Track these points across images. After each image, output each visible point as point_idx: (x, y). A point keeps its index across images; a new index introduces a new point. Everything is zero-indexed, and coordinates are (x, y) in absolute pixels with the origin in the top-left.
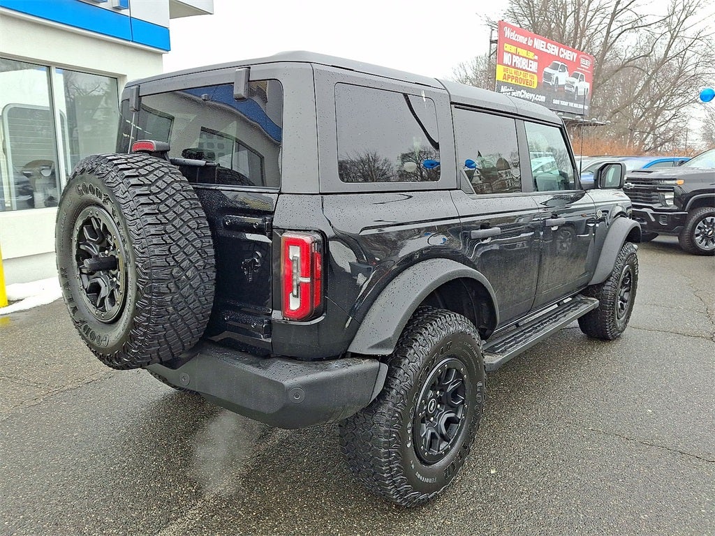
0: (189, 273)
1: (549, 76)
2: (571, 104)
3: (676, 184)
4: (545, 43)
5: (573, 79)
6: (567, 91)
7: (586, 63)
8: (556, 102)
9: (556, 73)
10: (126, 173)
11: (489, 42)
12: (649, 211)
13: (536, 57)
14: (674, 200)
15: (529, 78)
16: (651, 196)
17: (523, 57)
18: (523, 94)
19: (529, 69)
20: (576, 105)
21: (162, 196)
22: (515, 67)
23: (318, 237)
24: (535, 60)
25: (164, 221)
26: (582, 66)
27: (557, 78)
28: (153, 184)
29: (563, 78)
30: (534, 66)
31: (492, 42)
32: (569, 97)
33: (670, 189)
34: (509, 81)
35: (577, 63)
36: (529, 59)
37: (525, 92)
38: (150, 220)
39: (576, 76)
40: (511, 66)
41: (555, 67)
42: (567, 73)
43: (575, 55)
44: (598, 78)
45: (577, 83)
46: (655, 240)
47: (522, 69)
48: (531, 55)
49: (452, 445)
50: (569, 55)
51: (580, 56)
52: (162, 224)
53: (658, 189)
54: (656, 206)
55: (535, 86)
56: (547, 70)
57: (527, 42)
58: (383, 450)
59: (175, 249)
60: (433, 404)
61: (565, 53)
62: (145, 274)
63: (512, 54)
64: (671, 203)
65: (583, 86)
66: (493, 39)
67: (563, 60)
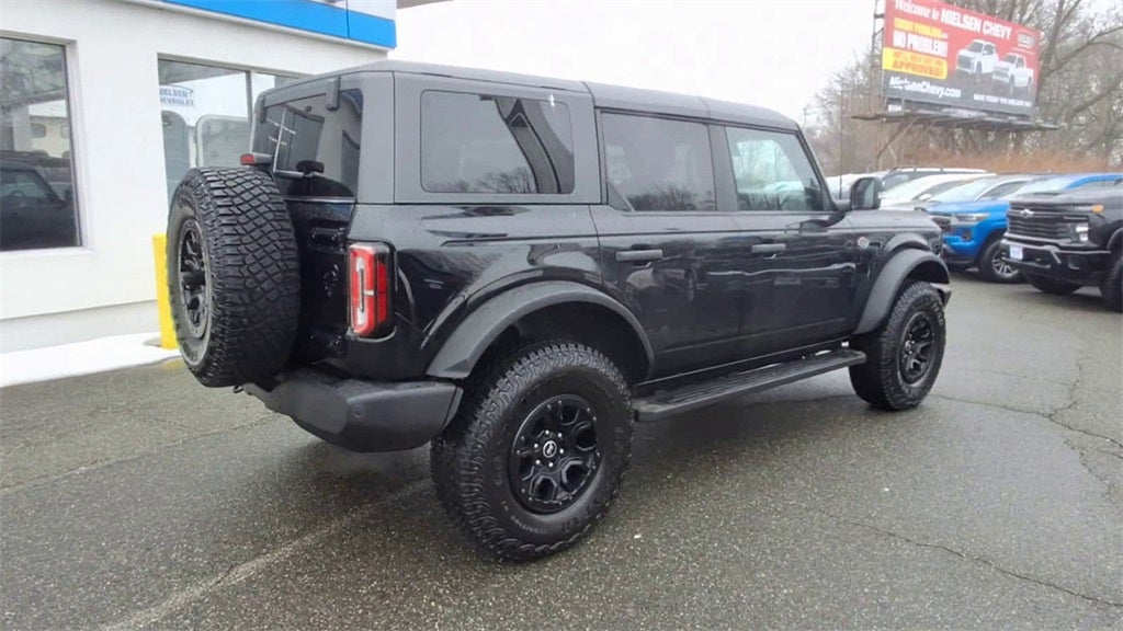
0: (265, 286)
1: (966, 62)
2: (1004, 101)
3: (1091, 212)
4: (959, 15)
5: (1005, 64)
6: (997, 81)
7: (1026, 41)
8: (977, 97)
9: (976, 57)
10: (213, 185)
11: (872, 17)
12: (1053, 250)
13: (945, 36)
14: (1090, 233)
15: (933, 65)
16: (1055, 228)
17: (924, 36)
18: (925, 87)
19: (934, 52)
20: (1012, 102)
21: (244, 208)
22: (911, 50)
23: (387, 250)
24: (943, 40)
25: (241, 231)
26: (1020, 45)
27: (979, 65)
28: (238, 195)
29: (989, 63)
30: (942, 49)
31: (876, 16)
32: (1000, 89)
33: (1083, 219)
34: (903, 70)
35: (1013, 41)
36: (934, 39)
37: (928, 85)
38: (226, 230)
39: (1011, 60)
40: (905, 49)
41: (977, 48)
42: (995, 55)
43: (1009, 30)
44: (1050, 61)
45: (1012, 69)
46: (1078, 291)
47: (922, 53)
48: (937, 32)
49: (576, 497)
50: (998, 30)
51: (1017, 31)
52: (238, 234)
53: (1066, 218)
54: (1063, 243)
55: (944, 76)
56: (964, 53)
57: (930, 15)
58: (463, 484)
59: (250, 259)
60: (551, 447)
61: (991, 28)
62: (220, 284)
63: (907, 33)
64: (1084, 238)
65: (1024, 75)
66: (879, 12)
67: (990, 38)
